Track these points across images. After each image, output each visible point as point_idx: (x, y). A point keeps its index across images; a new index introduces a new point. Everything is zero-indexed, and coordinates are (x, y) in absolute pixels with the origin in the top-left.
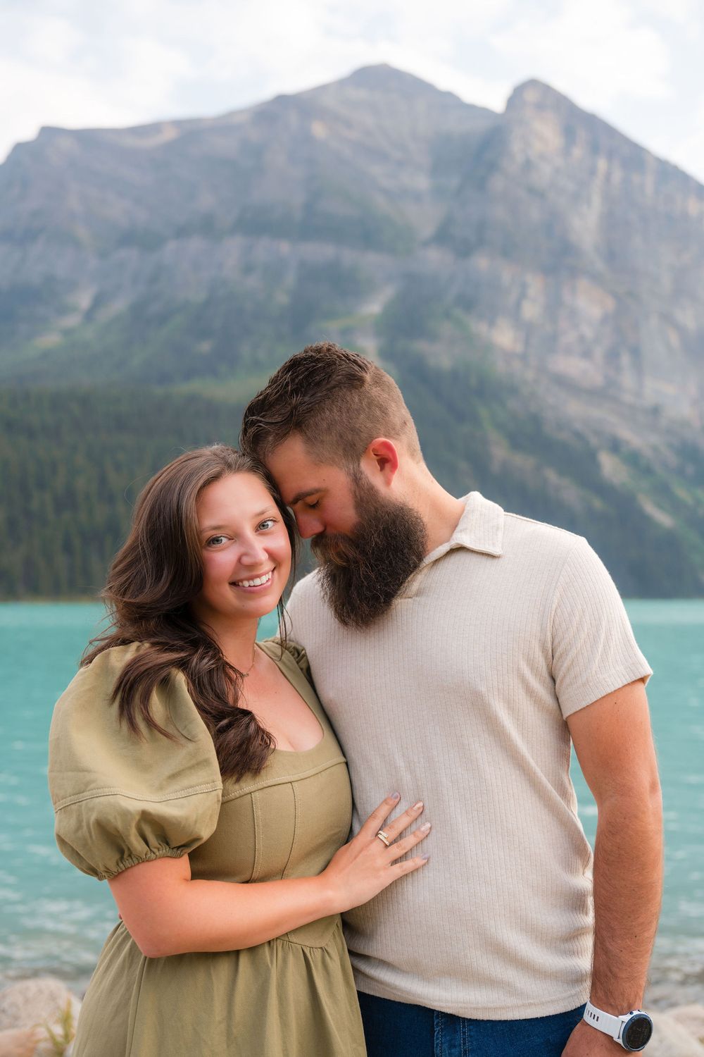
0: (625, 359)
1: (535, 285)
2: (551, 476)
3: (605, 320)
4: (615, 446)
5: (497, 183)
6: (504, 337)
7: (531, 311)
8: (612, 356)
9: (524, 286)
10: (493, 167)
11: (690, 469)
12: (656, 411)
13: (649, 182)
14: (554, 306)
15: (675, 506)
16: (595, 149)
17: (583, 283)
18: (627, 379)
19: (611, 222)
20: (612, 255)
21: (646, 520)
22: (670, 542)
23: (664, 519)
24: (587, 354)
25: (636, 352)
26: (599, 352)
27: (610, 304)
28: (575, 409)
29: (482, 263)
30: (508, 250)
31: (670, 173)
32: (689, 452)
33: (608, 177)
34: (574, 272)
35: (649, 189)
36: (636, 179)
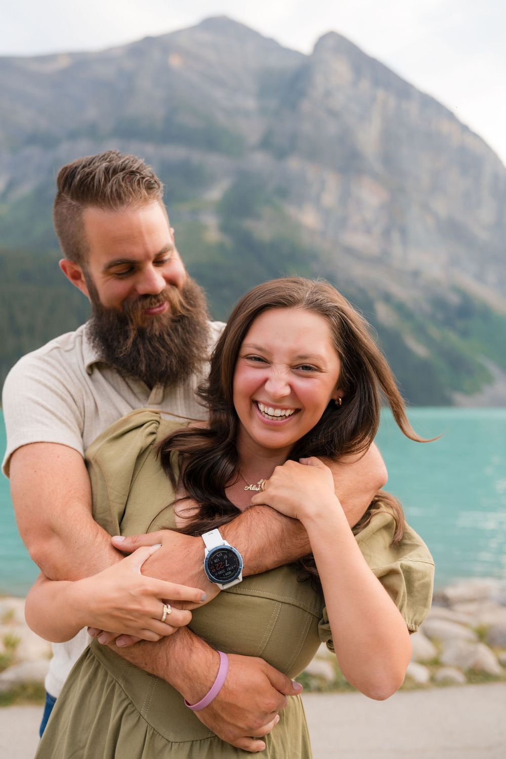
0: (395, 236)
1: (332, 181)
3: (382, 207)
4: (387, 298)
5: (306, 106)
6: (309, 218)
7: (329, 199)
8: (386, 233)
9: (323, 182)
10: (302, 94)
11: (440, 315)
12: (416, 274)
13: (414, 108)
14: (345, 196)
15: (429, 341)
16: (376, 83)
17: (366, 181)
18: (397, 250)
19: (388, 137)
20: (388, 160)
21: (408, 351)
22: (424, 367)
23: (419, 350)
24: (368, 231)
25: (403, 231)
26: (377, 230)
27: (386, 195)
28: (359, 271)
29: (294, 164)
30: (313, 154)
31: (429, 103)
32: (439, 303)
33: (385, 104)
34: (359, 172)
35: (414, 114)
36: (405, 105)
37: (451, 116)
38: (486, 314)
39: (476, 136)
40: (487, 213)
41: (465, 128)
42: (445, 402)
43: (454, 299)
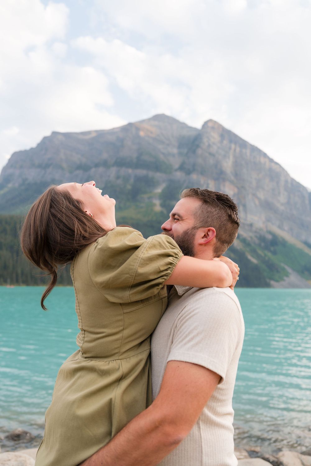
0: (241, 208)
1: (212, 184)
3: (234, 195)
5: (199, 151)
9: (208, 184)
10: (198, 146)
11: (263, 244)
12: (251, 225)
13: (248, 152)
15: (258, 257)
16: (231, 141)
17: (227, 184)
18: (242, 215)
19: (236, 164)
20: (236, 175)
21: (249, 261)
22: (256, 268)
23: (254, 261)
25: (244, 206)
27: (236, 190)
29: (194, 176)
30: (203, 173)
31: (255, 149)
32: (262, 239)
33: (235, 150)
34: (224, 180)
35: (248, 154)
36: (244, 151)
37: (265, 155)
38: (284, 243)
39: (277, 164)
40: (283, 198)
41: (271, 160)
42: (267, 285)
43: (269, 237)
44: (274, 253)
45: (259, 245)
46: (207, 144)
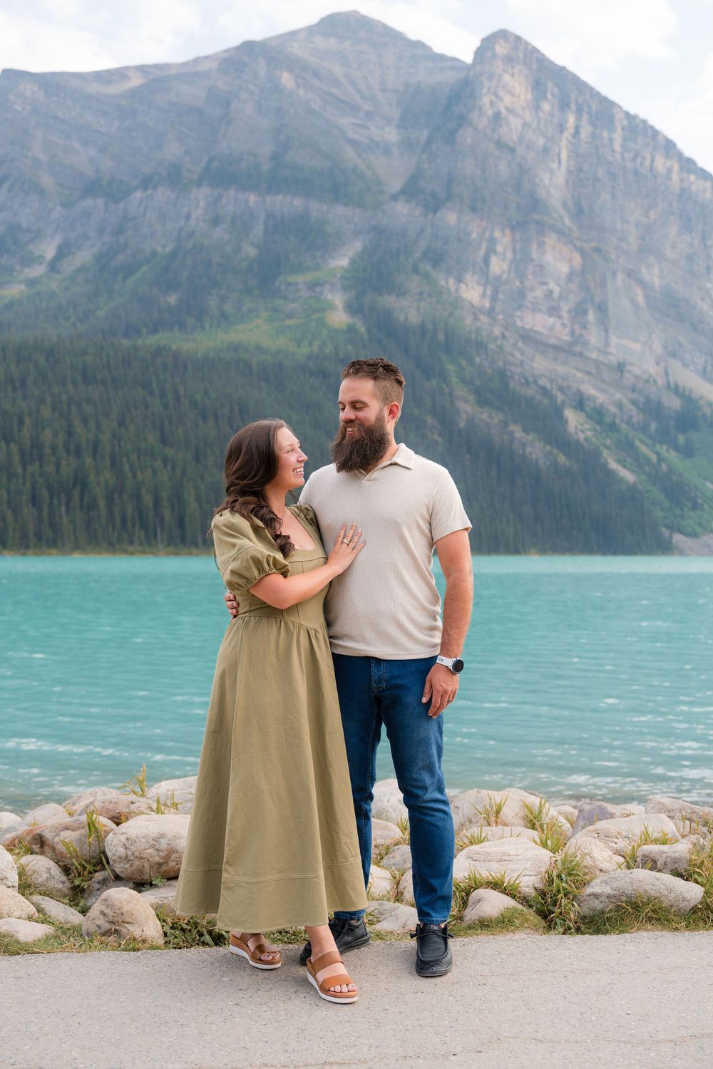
0: (591, 316)
1: (504, 241)
2: (518, 431)
3: (571, 277)
4: (580, 403)
5: (466, 137)
6: (472, 293)
7: (498, 266)
8: (579, 312)
9: (492, 241)
10: (462, 120)
11: (653, 426)
12: (621, 367)
13: (617, 137)
14: (521, 262)
15: (638, 462)
16: (564, 105)
17: (551, 239)
18: (594, 337)
19: (579, 178)
20: (578, 213)
21: (610, 474)
22: (633, 497)
23: (628, 476)
24: (553, 311)
25: (602, 309)
26: (565, 307)
27: (577, 259)
28: (541, 364)
29: (450, 217)
30: (475, 206)
31: (639, 130)
32: (652, 409)
33: (577, 132)
34: (542, 228)
35: (617, 147)
36: (605, 134)
37: (669, 147)
41: (688, 165)
42: (664, 548)
43: (675, 403)
44: (687, 451)
45: (644, 428)
46: (490, 112)
